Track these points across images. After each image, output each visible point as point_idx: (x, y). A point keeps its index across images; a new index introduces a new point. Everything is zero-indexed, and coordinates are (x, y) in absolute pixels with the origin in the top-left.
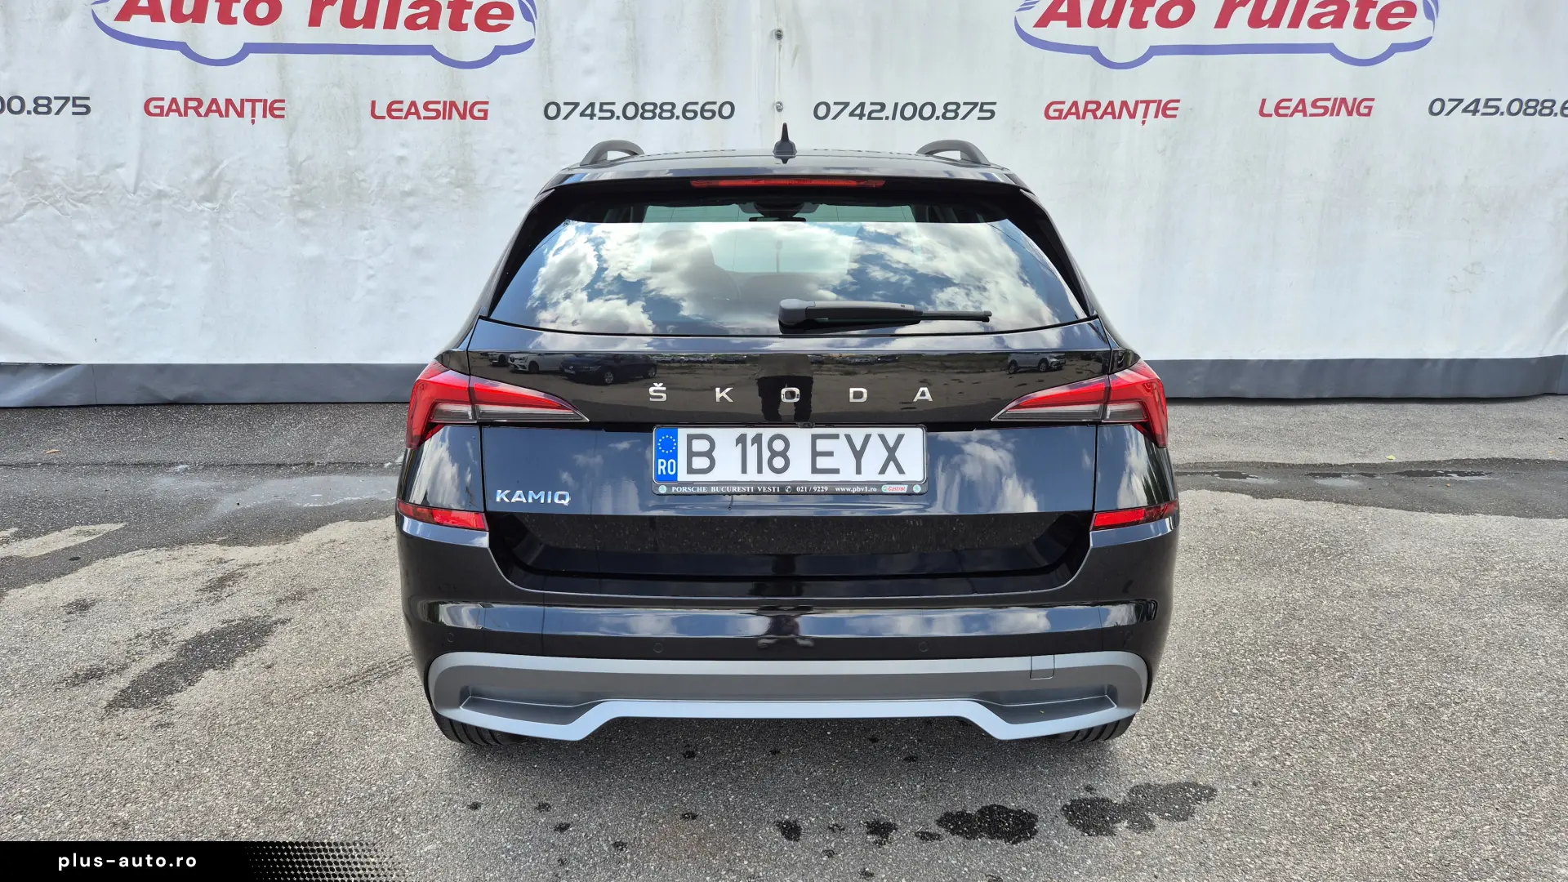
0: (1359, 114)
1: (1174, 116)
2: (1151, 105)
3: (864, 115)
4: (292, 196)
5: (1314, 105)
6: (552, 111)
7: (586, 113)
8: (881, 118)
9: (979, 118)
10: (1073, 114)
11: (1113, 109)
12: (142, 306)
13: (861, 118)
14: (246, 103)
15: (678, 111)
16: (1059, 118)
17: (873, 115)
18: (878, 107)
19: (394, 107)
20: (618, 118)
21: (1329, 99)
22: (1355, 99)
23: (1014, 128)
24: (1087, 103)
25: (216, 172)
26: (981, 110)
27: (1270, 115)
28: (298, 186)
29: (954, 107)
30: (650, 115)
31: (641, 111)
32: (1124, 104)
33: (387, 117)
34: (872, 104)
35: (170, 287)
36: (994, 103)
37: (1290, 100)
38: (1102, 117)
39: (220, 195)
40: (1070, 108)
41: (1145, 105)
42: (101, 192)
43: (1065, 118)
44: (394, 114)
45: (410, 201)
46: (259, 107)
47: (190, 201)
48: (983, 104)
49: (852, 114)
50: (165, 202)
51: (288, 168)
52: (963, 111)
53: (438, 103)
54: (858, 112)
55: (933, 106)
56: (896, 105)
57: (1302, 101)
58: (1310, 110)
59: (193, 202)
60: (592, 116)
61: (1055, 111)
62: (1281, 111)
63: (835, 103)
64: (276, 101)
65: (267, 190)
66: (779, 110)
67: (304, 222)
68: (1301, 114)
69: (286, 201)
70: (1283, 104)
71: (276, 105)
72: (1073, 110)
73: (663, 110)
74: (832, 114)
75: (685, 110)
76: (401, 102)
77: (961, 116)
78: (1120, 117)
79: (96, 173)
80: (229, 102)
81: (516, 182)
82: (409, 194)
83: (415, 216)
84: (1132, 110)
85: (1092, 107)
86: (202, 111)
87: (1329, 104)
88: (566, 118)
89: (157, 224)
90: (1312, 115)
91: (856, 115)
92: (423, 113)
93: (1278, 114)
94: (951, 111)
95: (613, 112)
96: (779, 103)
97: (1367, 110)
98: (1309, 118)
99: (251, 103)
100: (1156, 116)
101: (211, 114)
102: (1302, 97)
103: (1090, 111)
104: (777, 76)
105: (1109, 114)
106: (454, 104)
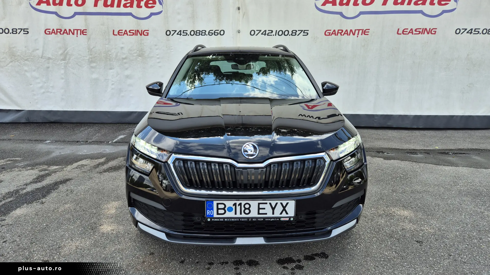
0: (432, 33)
1: (368, 34)
2: (360, 31)
3: (266, 34)
4: (89, 59)
6: (168, 33)
8: (272, 35)
9: (303, 35)
10: (334, 34)
11: (347, 32)
12: (44, 93)
14: (75, 30)
15: (207, 33)
16: (329, 35)
17: (269, 34)
18: (271, 32)
19: (120, 32)
20: (188, 35)
21: (421, 29)
22: (430, 29)
23: (315, 39)
24: (339, 30)
25: (66, 52)
26: (304, 33)
27: (401, 34)
28: (90, 56)
30: (198, 34)
31: (195, 33)
32: (351, 31)
33: (118, 35)
34: (269, 31)
35: (52, 87)
36: (308, 30)
37: (408, 29)
38: (343, 35)
39: (67, 58)
40: (333, 32)
41: (358, 31)
42: (32, 58)
43: (331, 35)
44: (120, 34)
45: (125, 61)
46: (79, 32)
47: (58, 60)
48: (304, 31)
49: (262, 34)
50: (51, 61)
51: (88, 50)
52: (298, 33)
53: (133, 30)
54: (264, 33)
55: (288, 31)
56: (276, 31)
57: (412, 29)
58: (414, 32)
59: (59, 61)
60: (180, 34)
61: (328, 33)
62: (404, 33)
63: (257, 30)
65: (81, 57)
66: (239, 33)
67: (92, 67)
68: (411, 34)
69: (87, 61)
70: (405, 30)
71: (84, 31)
73: (202, 33)
74: (256, 34)
75: (209, 33)
76: (122, 30)
77: (297, 35)
78: (350, 35)
79: (30, 52)
80: (70, 30)
81: (157, 55)
82: (124, 59)
83: (126, 65)
84: (354, 33)
85: (340, 31)
86: (62, 33)
87: (421, 30)
88: (172, 35)
89: (48, 68)
90: (415, 34)
91: (264, 34)
92: (129, 34)
93: (403, 34)
94: (294, 33)
95: (187, 33)
96: (239, 30)
97: (434, 32)
98: (414, 35)
99: (76, 31)
100: (362, 34)
101: (64, 34)
102: (412, 28)
103: (339, 33)
104: (238, 22)
105: (346, 34)
106: (138, 31)
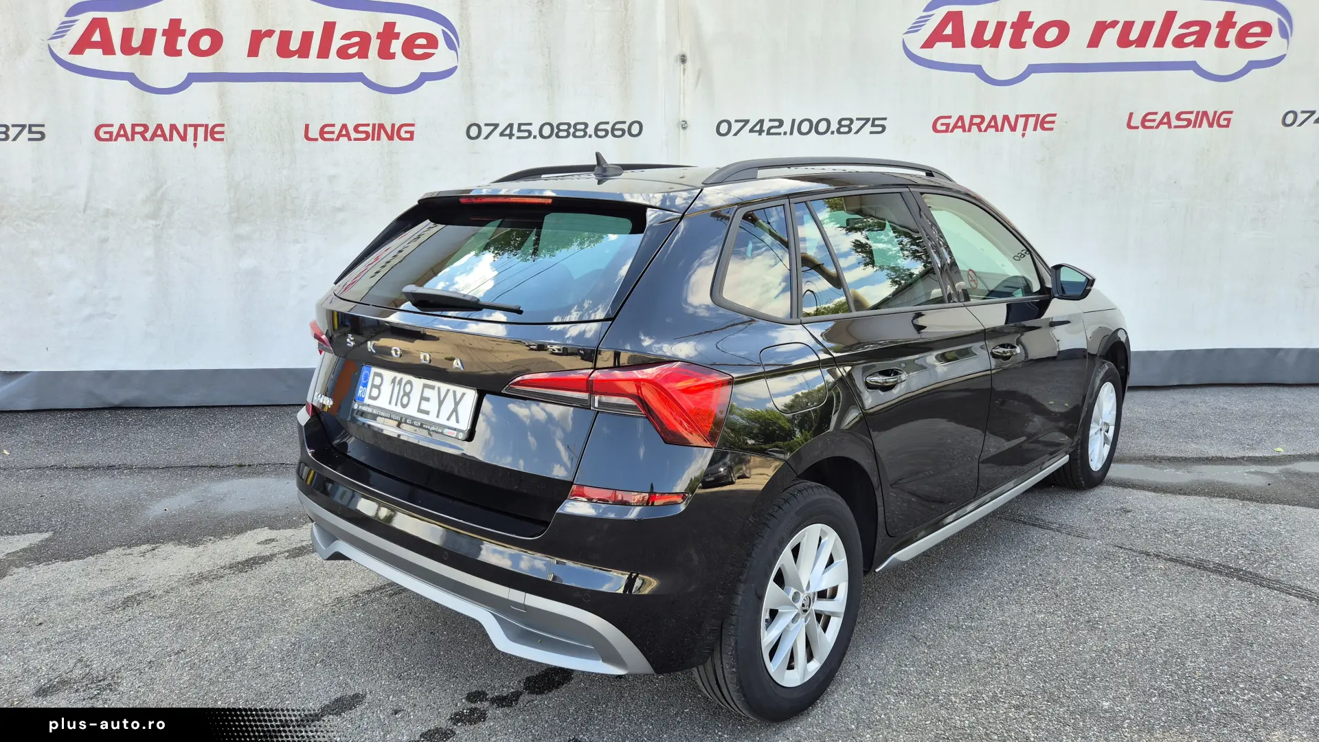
0: (1219, 126)
1: (1052, 129)
2: (1030, 119)
3: (764, 131)
4: (230, 213)
5: (1178, 117)
6: (474, 132)
7: (505, 133)
8: (780, 134)
9: (871, 133)
10: (960, 127)
11: (996, 122)
12: (90, 317)
13: (760, 134)
14: (188, 128)
15: (590, 130)
16: (946, 131)
17: (772, 131)
18: (777, 124)
19: (327, 129)
20: (535, 137)
21: (1192, 113)
22: (1215, 112)
23: (904, 141)
24: (972, 117)
25: (159, 193)
26: (873, 125)
27: (1137, 128)
28: (234, 204)
29: (847, 123)
30: (564, 134)
31: (556, 130)
32: (1006, 118)
33: (320, 139)
34: (771, 120)
35: (117, 299)
36: (885, 119)
37: (1156, 113)
38: (985, 131)
39: (164, 212)
40: (957, 122)
41: (1024, 119)
42: (54, 212)
43: (952, 131)
44: (326, 136)
45: (342, 216)
46: (201, 131)
47: (136, 219)
48: (874, 119)
49: (751, 131)
50: (113, 220)
51: (226, 187)
52: (855, 127)
53: (368, 125)
54: (757, 128)
55: (828, 122)
56: (794, 121)
57: (1167, 114)
58: (1174, 122)
60: (511, 135)
61: (942, 124)
62: (1147, 124)
63: (736, 121)
64: (215, 126)
65: (207, 208)
66: (684, 128)
67: (240, 237)
68: (1167, 126)
69: (224, 217)
70: (1149, 117)
71: (217, 129)
72: (960, 124)
73: (576, 130)
74: (734, 131)
75: (596, 130)
76: (333, 125)
77: (854, 131)
78: (1002, 130)
79: (49, 194)
80: (173, 127)
82: (340, 210)
83: (346, 230)
84: (1013, 124)
85: (977, 120)
86: (148, 135)
87: (1192, 117)
88: (486, 138)
89: (105, 241)
90: (1176, 127)
91: (756, 131)
92: (353, 135)
93: (1144, 127)
94: (845, 126)
95: (530, 132)
96: (684, 121)
97: (1226, 122)
98: (1173, 130)
99: (193, 128)
100: (1035, 129)
101: (156, 138)
102: (1168, 111)
103: (975, 124)
104: (682, 96)
105: (992, 127)
106: (381, 126)
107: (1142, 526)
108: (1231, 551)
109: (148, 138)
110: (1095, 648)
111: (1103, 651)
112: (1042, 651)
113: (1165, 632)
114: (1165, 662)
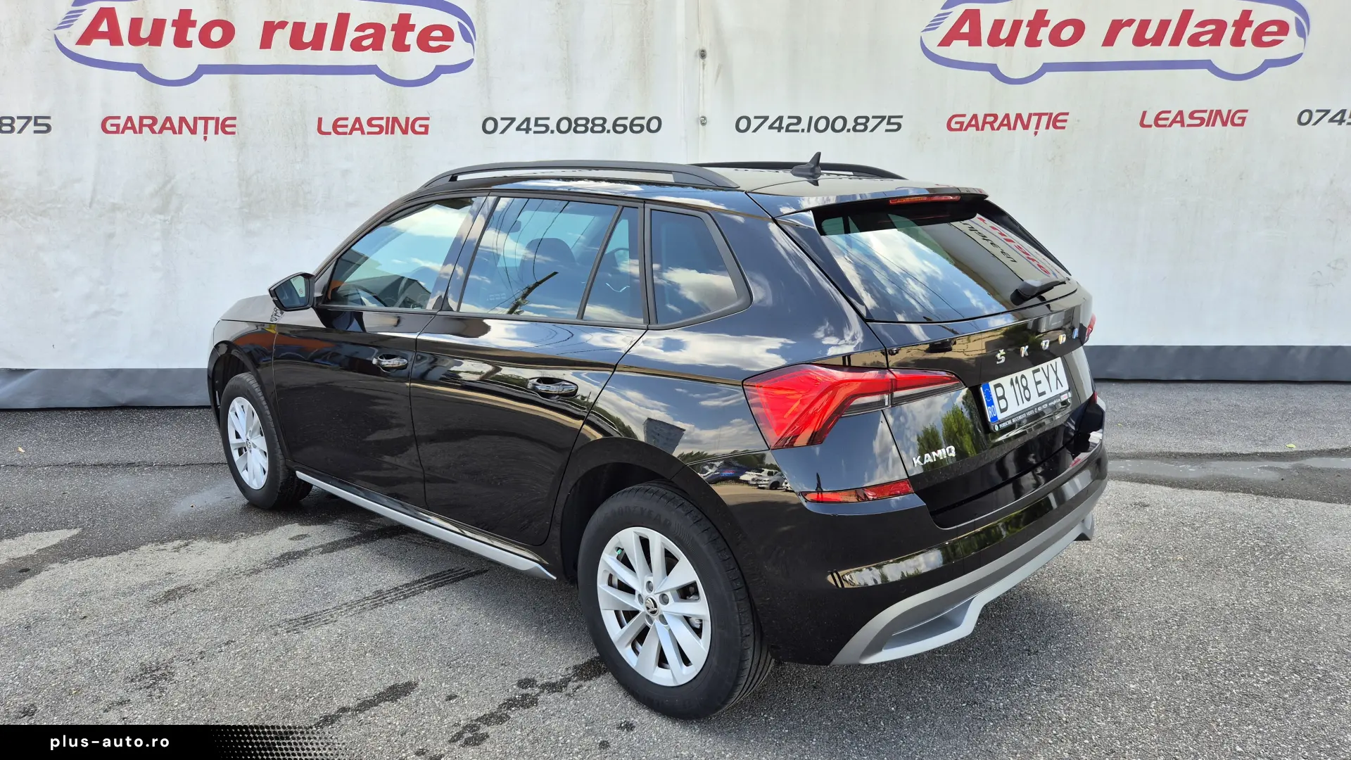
0: (1234, 124)
1: (1064, 128)
2: (1043, 117)
3: (783, 128)
4: (241, 208)
6: (490, 126)
7: (522, 127)
8: (797, 131)
9: (887, 131)
10: (973, 126)
11: (1009, 121)
12: (96, 314)
13: (779, 131)
14: (199, 121)
15: (609, 126)
16: (960, 129)
17: (791, 128)
18: (795, 121)
19: (340, 123)
20: (552, 132)
21: (1205, 111)
22: (1228, 111)
23: (919, 140)
24: (986, 116)
25: (169, 186)
26: (889, 123)
27: (1150, 126)
28: (246, 199)
29: (864, 121)
30: (582, 129)
31: (573, 125)
32: (1019, 116)
33: (333, 133)
34: (789, 117)
35: (123, 296)
36: (901, 117)
37: (1169, 112)
38: (998, 129)
39: (173, 207)
40: (971, 120)
41: (1037, 117)
42: (59, 206)
43: (966, 129)
44: (340, 130)
46: (212, 124)
47: (143, 213)
48: (890, 117)
49: (771, 127)
50: (119, 215)
51: (237, 181)
52: (871, 124)
53: (382, 118)
54: (777, 125)
55: (845, 119)
56: (811, 118)
57: (1180, 113)
58: (1187, 121)
59: (146, 214)
60: (527, 130)
61: (956, 123)
62: (1161, 122)
63: (756, 117)
64: (226, 119)
65: (217, 203)
67: (251, 233)
68: (1179, 124)
69: (235, 212)
70: (1163, 116)
71: (228, 122)
72: (973, 123)
73: (594, 125)
74: (753, 127)
75: (615, 125)
76: (346, 119)
77: (869, 129)
78: (1014, 128)
79: (55, 188)
80: (182, 120)
82: (354, 205)
84: (1025, 122)
85: (990, 119)
86: (157, 128)
87: (1206, 116)
88: (503, 132)
89: (111, 236)
90: (1189, 125)
91: (775, 128)
92: (367, 128)
93: (1157, 125)
94: (861, 124)
95: (547, 127)
96: (703, 117)
97: (1240, 121)
98: (1186, 128)
99: (203, 121)
100: (1047, 127)
101: (165, 131)
102: (1181, 109)
103: (988, 123)
104: (701, 92)
105: (1005, 125)
106: (395, 120)
107: (1161, 519)
108: (1247, 543)
109: (157, 131)
110: (1120, 635)
111: (1128, 637)
112: (1070, 638)
113: (1187, 620)
114: (1188, 648)
